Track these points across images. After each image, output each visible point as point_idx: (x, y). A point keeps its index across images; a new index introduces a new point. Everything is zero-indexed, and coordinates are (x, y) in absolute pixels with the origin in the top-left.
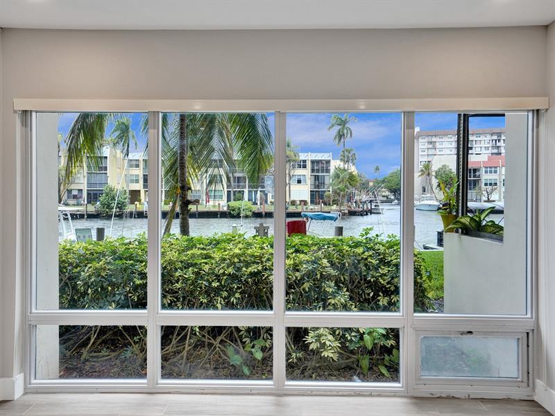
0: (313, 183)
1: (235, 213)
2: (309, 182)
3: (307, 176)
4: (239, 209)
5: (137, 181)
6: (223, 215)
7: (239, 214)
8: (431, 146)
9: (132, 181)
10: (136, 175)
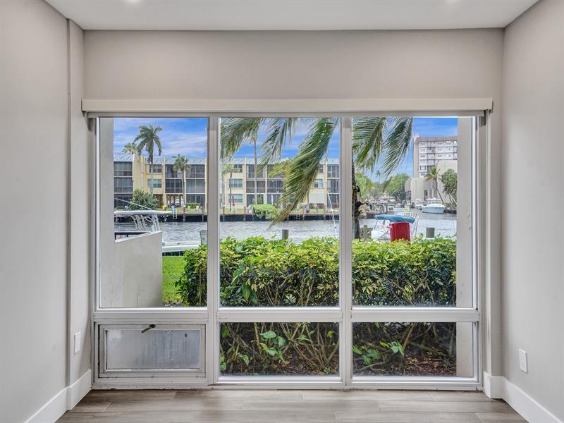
0: (330, 187)
1: (260, 216)
2: (325, 186)
3: (324, 181)
4: (265, 212)
5: (160, 186)
6: (249, 218)
7: (264, 217)
8: (430, 151)
9: (155, 186)
10: (158, 180)
